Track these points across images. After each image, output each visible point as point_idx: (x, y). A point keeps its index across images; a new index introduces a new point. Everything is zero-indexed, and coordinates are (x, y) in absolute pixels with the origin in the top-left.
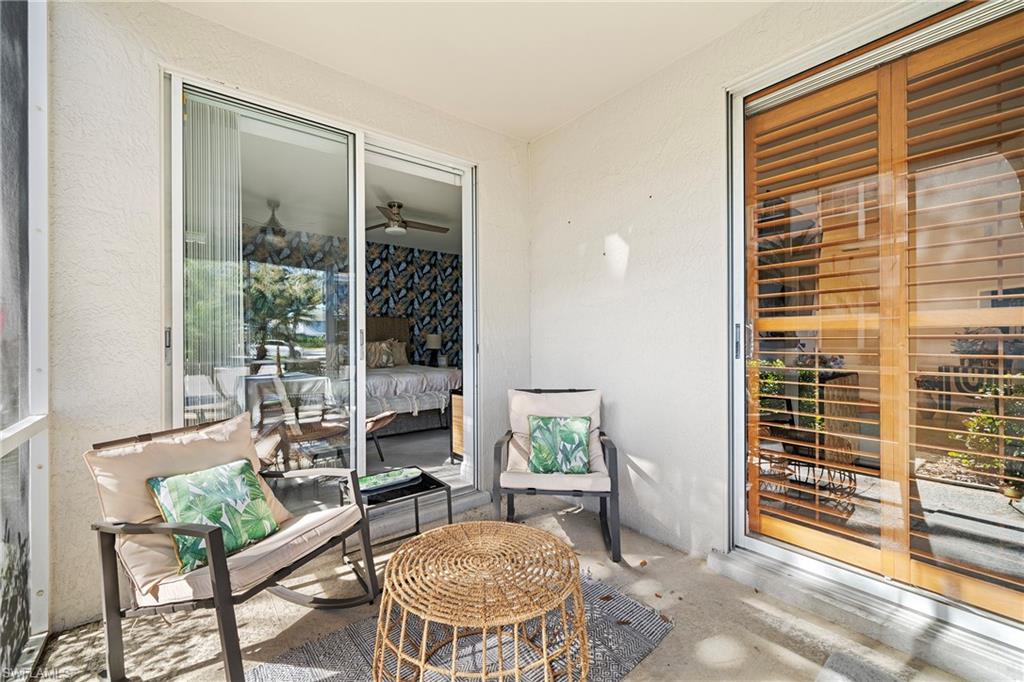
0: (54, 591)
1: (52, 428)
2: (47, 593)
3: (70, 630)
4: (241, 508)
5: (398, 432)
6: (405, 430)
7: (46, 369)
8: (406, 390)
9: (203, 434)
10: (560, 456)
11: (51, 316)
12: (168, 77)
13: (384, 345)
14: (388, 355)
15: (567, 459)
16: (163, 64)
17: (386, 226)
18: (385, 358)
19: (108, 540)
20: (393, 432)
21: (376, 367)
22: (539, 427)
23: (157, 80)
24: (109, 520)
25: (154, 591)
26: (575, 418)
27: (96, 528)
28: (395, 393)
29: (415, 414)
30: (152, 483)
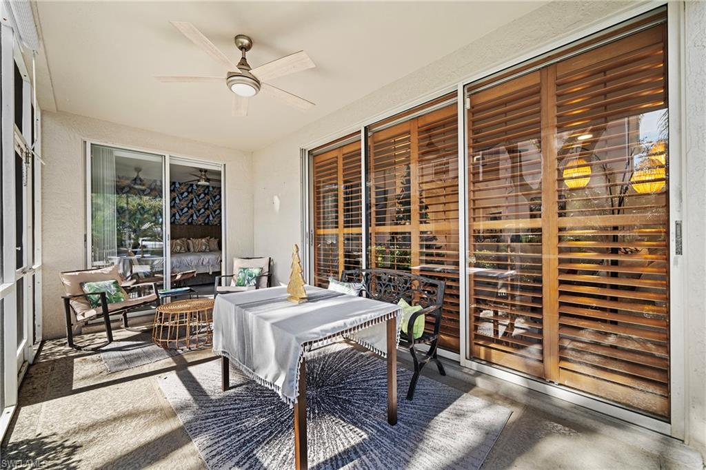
0: (43, 326)
1: (43, 270)
2: (41, 326)
3: (52, 339)
4: (113, 294)
5: (204, 283)
6: (208, 282)
7: (40, 249)
8: (208, 262)
9: (99, 271)
10: (246, 282)
11: (42, 231)
12: (85, 142)
13: (203, 240)
14: (206, 245)
15: (249, 283)
16: (83, 138)
17: (199, 181)
18: (204, 247)
19: (67, 300)
20: (201, 283)
21: (199, 252)
22: (241, 272)
23: (81, 144)
24: (68, 295)
25: (83, 315)
26: (256, 268)
27: (62, 297)
28: (202, 263)
29: (211, 273)
30: (82, 285)
